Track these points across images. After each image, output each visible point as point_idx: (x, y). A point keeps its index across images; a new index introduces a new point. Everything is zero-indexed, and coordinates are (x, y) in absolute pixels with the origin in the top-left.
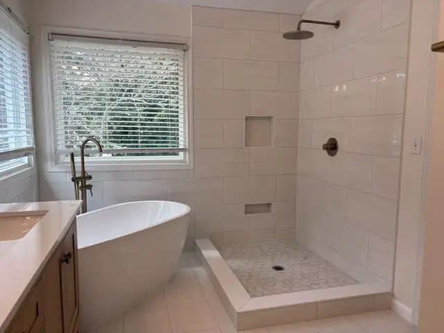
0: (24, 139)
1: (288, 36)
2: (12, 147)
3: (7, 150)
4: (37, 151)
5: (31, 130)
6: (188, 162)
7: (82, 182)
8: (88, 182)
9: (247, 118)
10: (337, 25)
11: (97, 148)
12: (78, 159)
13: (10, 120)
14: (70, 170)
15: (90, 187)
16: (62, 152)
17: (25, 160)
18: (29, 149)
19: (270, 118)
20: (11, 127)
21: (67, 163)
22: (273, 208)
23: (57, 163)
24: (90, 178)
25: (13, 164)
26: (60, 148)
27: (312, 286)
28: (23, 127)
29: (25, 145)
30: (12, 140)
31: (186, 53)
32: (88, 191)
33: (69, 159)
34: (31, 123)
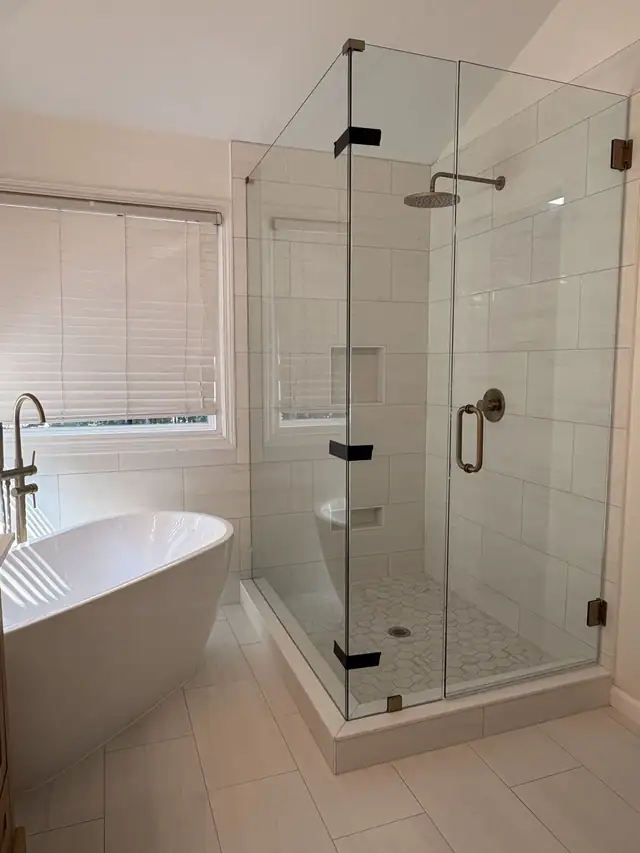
1: (412, 201)
6: (224, 434)
7: (18, 477)
8: (28, 480)
9: (334, 352)
10: (500, 183)
15: (33, 488)
19: (375, 351)
22: (383, 516)
24: (32, 470)
27: (466, 667)
31: (220, 228)
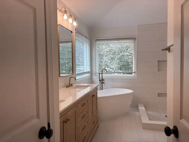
0: (88, 69)
2: (85, 71)
3: (84, 72)
4: (91, 72)
5: (90, 66)
6: (135, 76)
7: (102, 81)
8: (103, 81)
9: (158, 61)
11: (106, 72)
12: (101, 75)
13: (85, 64)
14: (99, 78)
15: (104, 83)
16: (97, 73)
17: (88, 75)
18: (89, 72)
20: (85, 66)
21: (98, 76)
23: (96, 76)
24: (104, 80)
25: (85, 75)
26: (97, 72)
28: (88, 66)
29: (88, 71)
30: (86, 69)
31: (135, 41)
32: (103, 84)
33: (98, 75)
34: (90, 65)
